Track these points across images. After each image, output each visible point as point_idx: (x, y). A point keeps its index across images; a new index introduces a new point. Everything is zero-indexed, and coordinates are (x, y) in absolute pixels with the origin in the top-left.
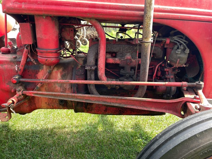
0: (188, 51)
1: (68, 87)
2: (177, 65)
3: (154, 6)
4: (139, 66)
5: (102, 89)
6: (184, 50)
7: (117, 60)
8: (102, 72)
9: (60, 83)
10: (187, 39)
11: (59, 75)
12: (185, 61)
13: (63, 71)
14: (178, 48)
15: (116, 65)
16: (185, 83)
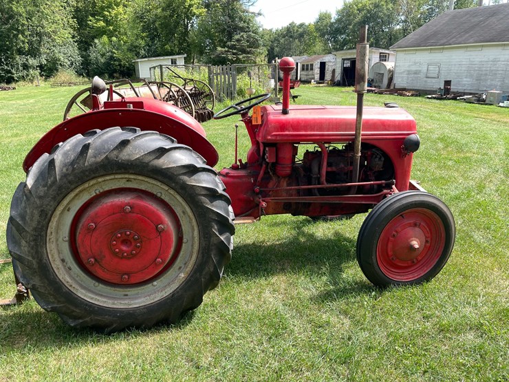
0: (383, 159)
1: (294, 192)
2: (376, 169)
3: (362, 132)
4: (351, 171)
5: (323, 192)
6: (380, 158)
7: (334, 169)
8: (323, 179)
9: (286, 190)
10: (381, 150)
11: (285, 184)
12: (381, 166)
13: (289, 180)
14: (376, 157)
15: (333, 172)
16: (383, 181)
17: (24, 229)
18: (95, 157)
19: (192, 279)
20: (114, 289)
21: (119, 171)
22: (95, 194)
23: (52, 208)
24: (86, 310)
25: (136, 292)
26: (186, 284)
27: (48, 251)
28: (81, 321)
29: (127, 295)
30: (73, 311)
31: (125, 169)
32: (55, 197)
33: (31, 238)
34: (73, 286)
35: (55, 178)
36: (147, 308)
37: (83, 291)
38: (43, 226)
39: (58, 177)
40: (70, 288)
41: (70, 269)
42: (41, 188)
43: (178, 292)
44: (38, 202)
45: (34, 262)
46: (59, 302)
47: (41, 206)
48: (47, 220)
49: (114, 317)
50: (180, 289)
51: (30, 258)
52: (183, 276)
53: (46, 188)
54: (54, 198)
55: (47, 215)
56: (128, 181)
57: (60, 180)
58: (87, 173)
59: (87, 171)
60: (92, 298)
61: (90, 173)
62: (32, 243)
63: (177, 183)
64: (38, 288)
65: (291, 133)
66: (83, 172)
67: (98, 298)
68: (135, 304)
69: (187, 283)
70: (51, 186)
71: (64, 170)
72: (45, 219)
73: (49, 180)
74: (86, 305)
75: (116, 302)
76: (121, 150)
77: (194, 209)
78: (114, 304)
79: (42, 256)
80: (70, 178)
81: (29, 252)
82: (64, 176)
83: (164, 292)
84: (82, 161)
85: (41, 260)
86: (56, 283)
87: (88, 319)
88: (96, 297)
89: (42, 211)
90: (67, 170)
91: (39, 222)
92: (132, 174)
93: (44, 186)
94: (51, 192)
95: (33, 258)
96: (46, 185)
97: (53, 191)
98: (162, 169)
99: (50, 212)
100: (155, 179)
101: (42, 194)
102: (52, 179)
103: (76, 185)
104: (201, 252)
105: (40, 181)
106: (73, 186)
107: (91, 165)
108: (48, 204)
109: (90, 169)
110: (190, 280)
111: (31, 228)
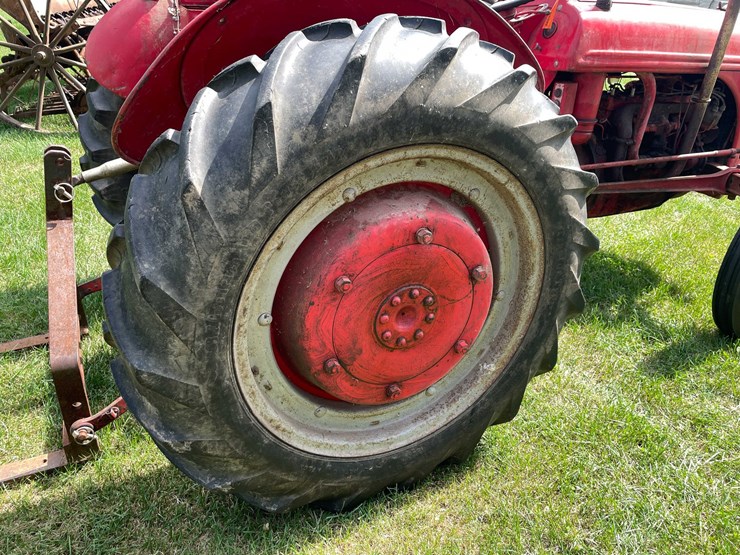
8: (637, 147)
12: (719, 120)
17: (181, 308)
18: (375, 98)
19: (513, 373)
20: (353, 414)
21: (423, 139)
22: (342, 202)
23: (257, 247)
24: (308, 472)
25: (394, 413)
26: (499, 385)
27: (235, 358)
28: (293, 497)
29: (377, 423)
30: (283, 481)
31: (437, 131)
32: (268, 215)
33: (199, 332)
34: (283, 426)
35: (273, 161)
36: (423, 444)
37: (301, 434)
38: (229, 297)
39: (280, 160)
40: (276, 433)
41: (268, 388)
42: (231, 192)
43: (483, 404)
44: (223, 233)
45: (203, 390)
46: (253, 468)
47: (231, 244)
48: (240, 279)
49: (362, 475)
50: (488, 397)
51: (193, 382)
52: (493, 369)
53: (247, 192)
54: (264, 220)
55: (242, 264)
56: (418, 164)
57: (286, 166)
58: (352, 146)
59: (352, 138)
60: (318, 446)
61: (357, 146)
62: (200, 344)
63: (532, 165)
64: (205, 448)
65: (617, 51)
66: (343, 142)
67: (330, 442)
68: (400, 439)
69: (501, 382)
70: (261, 185)
71: (297, 138)
72: (236, 278)
73: (256, 169)
74: (310, 462)
75: (363, 443)
76: (437, 79)
77: (548, 225)
78: (360, 447)
79: (221, 372)
80: (311, 160)
81: (190, 366)
82: (296, 155)
83: (454, 406)
84: (342, 111)
85: (219, 382)
86: (250, 428)
87: (311, 491)
88: (326, 440)
89: (233, 256)
90: (304, 138)
91: (221, 286)
92: (447, 144)
93: (240, 186)
94: (258, 202)
95: (201, 380)
96: (249, 181)
97: (265, 198)
98: (513, 130)
99: (251, 258)
100: (490, 156)
101: (234, 208)
102: (264, 163)
103: (321, 179)
104: (538, 316)
105: (228, 171)
106: (312, 184)
107: (363, 123)
108: (249, 237)
109: (359, 134)
110: (507, 376)
111: (201, 305)
